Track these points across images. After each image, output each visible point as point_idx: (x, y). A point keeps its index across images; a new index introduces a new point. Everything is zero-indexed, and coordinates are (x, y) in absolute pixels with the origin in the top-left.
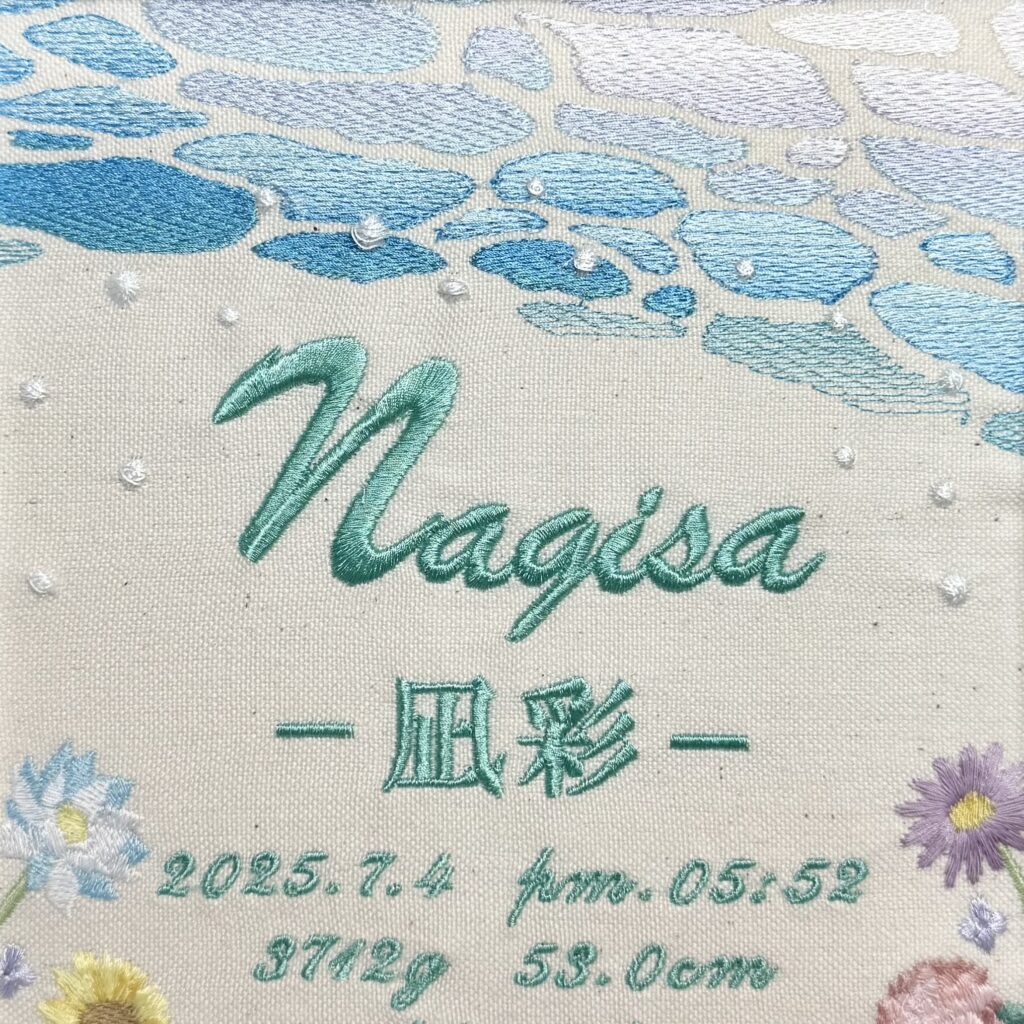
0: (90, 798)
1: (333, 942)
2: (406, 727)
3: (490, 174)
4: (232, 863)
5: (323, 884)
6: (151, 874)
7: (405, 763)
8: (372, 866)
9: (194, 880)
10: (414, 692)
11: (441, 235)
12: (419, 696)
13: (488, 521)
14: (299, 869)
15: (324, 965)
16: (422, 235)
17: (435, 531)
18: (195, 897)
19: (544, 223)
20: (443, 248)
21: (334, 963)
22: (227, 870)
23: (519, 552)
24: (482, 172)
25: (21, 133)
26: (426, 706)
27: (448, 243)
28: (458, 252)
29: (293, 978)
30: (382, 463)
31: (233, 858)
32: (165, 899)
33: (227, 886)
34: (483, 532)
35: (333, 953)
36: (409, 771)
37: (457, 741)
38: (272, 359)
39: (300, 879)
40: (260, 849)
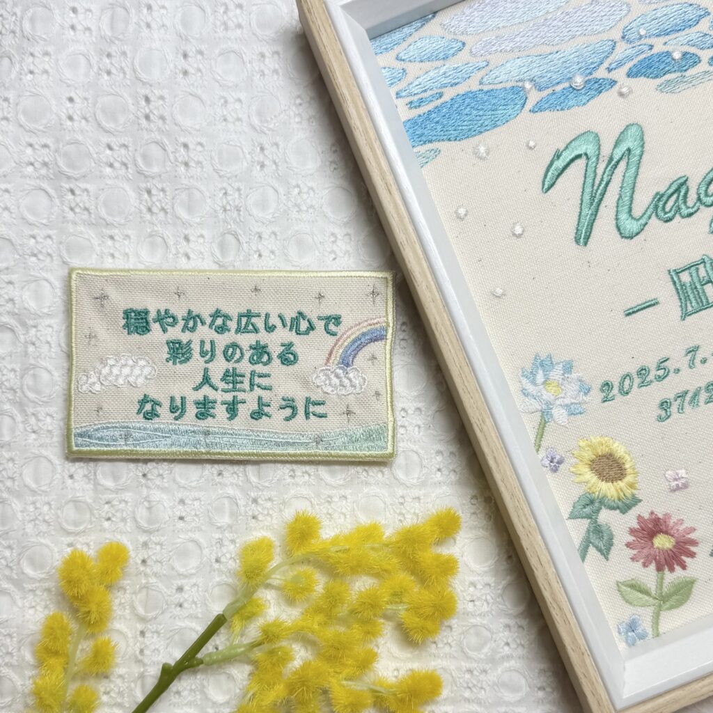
0: (556, 374)
1: (686, 393)
2: (680, 289)
3: (621, 34)
4: (628, 377)
5: (672, 371)
6: (596, 395)
7: (686, 305)
8: (690, 354)
9: (615, 391)
10: (678, 273)
11: (609, 70)
12: (680, 274)
13: (681, 186)
14: (659, 368)
15: (686, 404)
16: (601, 73)
17: (659, 200)
18: (619, 398)
19: (651, 47)
20: (613, 75)
21: (690, 403)
22: (627, 382)
23: (699, 195)
24: (616, 35)
25: (411, 103)
26: (685, 277)
27: (613, 72)
28: (620, 75)
29: (675, 415)
30: (623, 180)
31: (628, 375)
32: (606, 403)
33: (631, 387)
34: (680, 192)
35: (688, 398)
36: (690, 309)
37: (705, 287)
38: (558, 155)
39: (661, 372)
40: (638, 367)
